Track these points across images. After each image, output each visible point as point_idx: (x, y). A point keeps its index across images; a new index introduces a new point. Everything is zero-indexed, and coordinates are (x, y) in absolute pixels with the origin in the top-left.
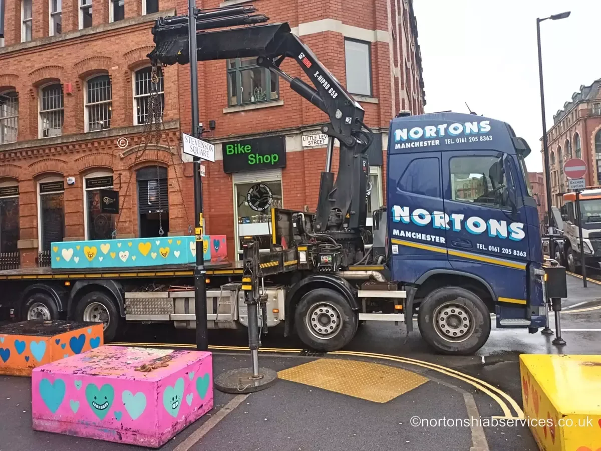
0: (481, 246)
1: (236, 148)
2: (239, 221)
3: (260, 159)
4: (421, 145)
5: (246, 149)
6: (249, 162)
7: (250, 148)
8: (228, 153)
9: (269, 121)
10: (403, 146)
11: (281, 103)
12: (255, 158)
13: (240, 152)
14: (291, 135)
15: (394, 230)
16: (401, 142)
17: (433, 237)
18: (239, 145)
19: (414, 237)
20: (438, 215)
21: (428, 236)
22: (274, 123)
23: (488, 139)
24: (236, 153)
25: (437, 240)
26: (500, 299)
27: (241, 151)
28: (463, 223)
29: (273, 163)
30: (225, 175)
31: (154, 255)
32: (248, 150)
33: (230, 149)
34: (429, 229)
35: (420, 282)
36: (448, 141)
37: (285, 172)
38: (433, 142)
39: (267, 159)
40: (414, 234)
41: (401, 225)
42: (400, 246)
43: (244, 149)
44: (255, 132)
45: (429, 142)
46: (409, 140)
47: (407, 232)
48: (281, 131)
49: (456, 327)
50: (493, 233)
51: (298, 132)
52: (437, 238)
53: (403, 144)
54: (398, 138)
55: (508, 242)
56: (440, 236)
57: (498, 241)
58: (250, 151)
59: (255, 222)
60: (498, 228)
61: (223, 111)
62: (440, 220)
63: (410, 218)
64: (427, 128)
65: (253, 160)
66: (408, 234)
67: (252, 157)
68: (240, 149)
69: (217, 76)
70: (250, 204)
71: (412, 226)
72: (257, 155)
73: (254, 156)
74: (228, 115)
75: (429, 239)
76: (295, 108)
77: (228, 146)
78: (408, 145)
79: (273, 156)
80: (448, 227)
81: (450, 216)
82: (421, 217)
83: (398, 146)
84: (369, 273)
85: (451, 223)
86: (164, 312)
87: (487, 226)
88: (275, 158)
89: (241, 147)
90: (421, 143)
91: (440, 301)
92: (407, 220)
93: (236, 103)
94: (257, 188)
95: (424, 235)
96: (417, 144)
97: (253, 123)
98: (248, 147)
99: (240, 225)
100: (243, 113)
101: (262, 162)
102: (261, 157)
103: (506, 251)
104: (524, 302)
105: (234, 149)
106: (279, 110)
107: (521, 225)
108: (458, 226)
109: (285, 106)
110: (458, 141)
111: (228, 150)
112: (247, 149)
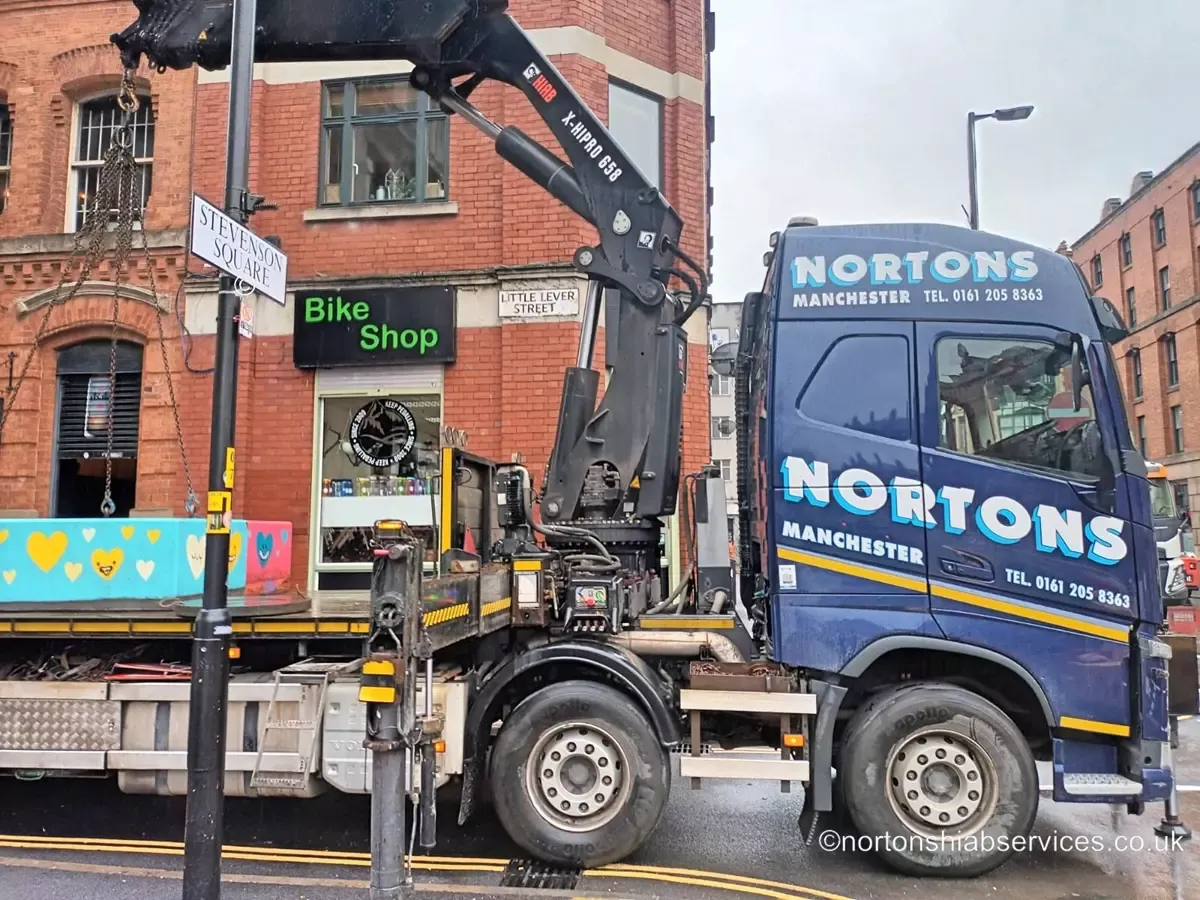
0: (1016, 576)
1: (330, 306)
2: (326, 490)
3: (390, 337)
4: (863, 302)
5: (356, 311)
6: (363, 343)
7: (367, 309)
8: (309, 318)
9: (418, 250)
10: (815, 301)
11: (452, 208)
12: (379, 334)
13: (339, 318)
14: (472, 287)
15: (787, 524)
16: (808, 290)
17: (891, 547)
18: (339, 300)
19: (841, 545)
20: (904, 487)
21: (878, 544)
22: (431, 256)
23: (1032, 296)
24: (330, 318)
25: (903, 557)
26: (1067, 722)
27: (343, 316)
28: (971, 511)
29: (423, 351)
30: (298, 373)
31: (73, 571)
32: (361, 314)
33: (314, 309)
34: (881, 524)
35: (855, 669)
36: (934, 296)
37: (451, 373)
38: (893, 293)
39: (409, 338)
40: (839, 535)
41: (804, 511)
42: (800, 568)
43: (350, 310)
44: (381, 273)
45: (883, 294)
46: (831, 286)
47: (820, 531)
48: (446, 276)
49: (944, 797)
50: (1048, 541)
51: (489, 281)
52: (903, 549)
53: (815, 296)
54: (801, 280)
55: (1083, 568)
56: (910, 545)
57: (1058, 562)
58: (366, 316)
59: (366, 494)
60: (1060, 529)
61: (302, 216)
62: (912, 502)
63: (831, 493)
64: (878, 259)
65: (372, 338)
66: (825, 537)
67: (370, 331)
68: (342, 310)
69: (292, 134)
70: (358, 448)
71: (833, 515)
72: (384, 327)
73: (376, 330)
74: (316, 227)
75: (880, 552)
76: (484, 225)
77: (309, 302)
78: (828, 299)
79: (423, 333)
80: (931, 520)
81: (936, 489)
82: (861, 491)
83: (799, 300)
84: (700, 638)
85: (939, 511)
87: (1033, 524)
88: (429, 338)
89: (343, 305)
90: (863, 294)
91: (905, 726)
92: (822, 497)
93: (338, 201)
94: (378, 410)
95: (866, 541)
96: (851, 298)
97: (377, 251)
98: (361, 307)
99: (326, 499)
100: (353, 226)
101: (395, 345)
102: (395, 334)
103: (1080, 591)
104: (1123, 731)
105: (325, 308)
106: (441, 226)
107: (1118, 524)
108: (957, 521)
109: (460, 219)
110: (957, 295)
111: (309, 309)
112: (360, 310)
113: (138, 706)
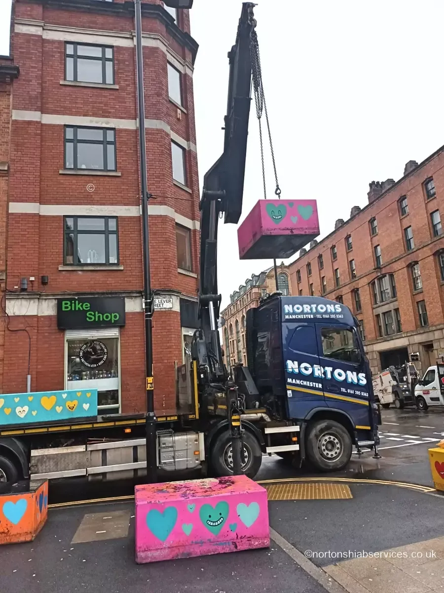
0: (343, 390)
1: (73, 304)
3: (99, 317)
4: (302, 318)
5: (84, 306)
6: (88, 319)
7: (89, 305)
8: (64, 309)
9: (108, 282)
10: (291, 317)
11: (122, 268)
12: (95, 316)
13: (77, 309)
14: (131, 297)
15: (288, 379)
16: (289, 314)
17: (314, 384)
18: (77, 302)
19: (302, 384)
20: (316, 367)
21: (311, 383)
22: (113, 285)
23: (340, 317)
24: (73, 309)
25: (317, 386)
26: (357, 427)
27: (79, 308)
28: (332, 373)
29: (113, 322)
30: (58, 331)
31: (59, 409)
32: (86, 308)
33: (66, 306)
34: (311, 378)
35: (308, 417)
36: (319, 316)
37: (122, 330)
38: (309, 316)
39: (107, 317)
40: (302, 381)
41: (293, 375)
42: (293, 391)
43: (82, 306)
44: (93, 291)
45: (307, 316)
46: (294, 313)
47: (297, 380)
48: (121, 293)
49: (331, 450)
50: (350, 380)
51: (138, 295)
52: (317, 384)
53: (290, 316)
54: (287, 311)
55: (357, 386)
56: (319, 383)
57: (352, 385)
58: (89, 308)
59: (86, 379)
60: (352, 377)
61: (58, 268)
62: (318, 371)
63: (299, 370)
64: (305, 306)
65: (91, 317)
66: (298, 382)
67: (91, 314)
68: (78, 306)
69: (53, 234)
70: (83, 360)
71: (300, 376)
72: (97, 313)
73: (93, 314)
74: (64, 273)
75: (312, 385)
76: (135, 274)
77: (64, 302)
78: (294, 317)
79: (113, 315)
80: (323, 376)
81: (324, 368)
82: (306, 369)
83: (287, 317)
84: (259, 415)
85: (325, 373)
86: (79, 466)
87: (346, 376)
88: (115, 317)
89: (79, 304)
90: (302, 316)
91: (322, 431)
92: (297, 371)
93: (72, 263)
94: (91, 345)
95: (308, 382)
96: (299, 317)
97: (91, 282)
98: (87, 305)
99: (69, 382)
100: (80, 273)
101: (101, 319)
102: (101, 315)
103: (358, 393)
104: (369, 428)
105: (71, 305)
106: (118, 274)
107: (364, 375)
108: (329, 376)
109: (125, 271)
110: (324, 316)
111: (64, 306)
112: (86, 306)
113: (94, 452)
